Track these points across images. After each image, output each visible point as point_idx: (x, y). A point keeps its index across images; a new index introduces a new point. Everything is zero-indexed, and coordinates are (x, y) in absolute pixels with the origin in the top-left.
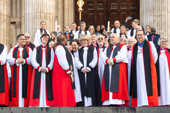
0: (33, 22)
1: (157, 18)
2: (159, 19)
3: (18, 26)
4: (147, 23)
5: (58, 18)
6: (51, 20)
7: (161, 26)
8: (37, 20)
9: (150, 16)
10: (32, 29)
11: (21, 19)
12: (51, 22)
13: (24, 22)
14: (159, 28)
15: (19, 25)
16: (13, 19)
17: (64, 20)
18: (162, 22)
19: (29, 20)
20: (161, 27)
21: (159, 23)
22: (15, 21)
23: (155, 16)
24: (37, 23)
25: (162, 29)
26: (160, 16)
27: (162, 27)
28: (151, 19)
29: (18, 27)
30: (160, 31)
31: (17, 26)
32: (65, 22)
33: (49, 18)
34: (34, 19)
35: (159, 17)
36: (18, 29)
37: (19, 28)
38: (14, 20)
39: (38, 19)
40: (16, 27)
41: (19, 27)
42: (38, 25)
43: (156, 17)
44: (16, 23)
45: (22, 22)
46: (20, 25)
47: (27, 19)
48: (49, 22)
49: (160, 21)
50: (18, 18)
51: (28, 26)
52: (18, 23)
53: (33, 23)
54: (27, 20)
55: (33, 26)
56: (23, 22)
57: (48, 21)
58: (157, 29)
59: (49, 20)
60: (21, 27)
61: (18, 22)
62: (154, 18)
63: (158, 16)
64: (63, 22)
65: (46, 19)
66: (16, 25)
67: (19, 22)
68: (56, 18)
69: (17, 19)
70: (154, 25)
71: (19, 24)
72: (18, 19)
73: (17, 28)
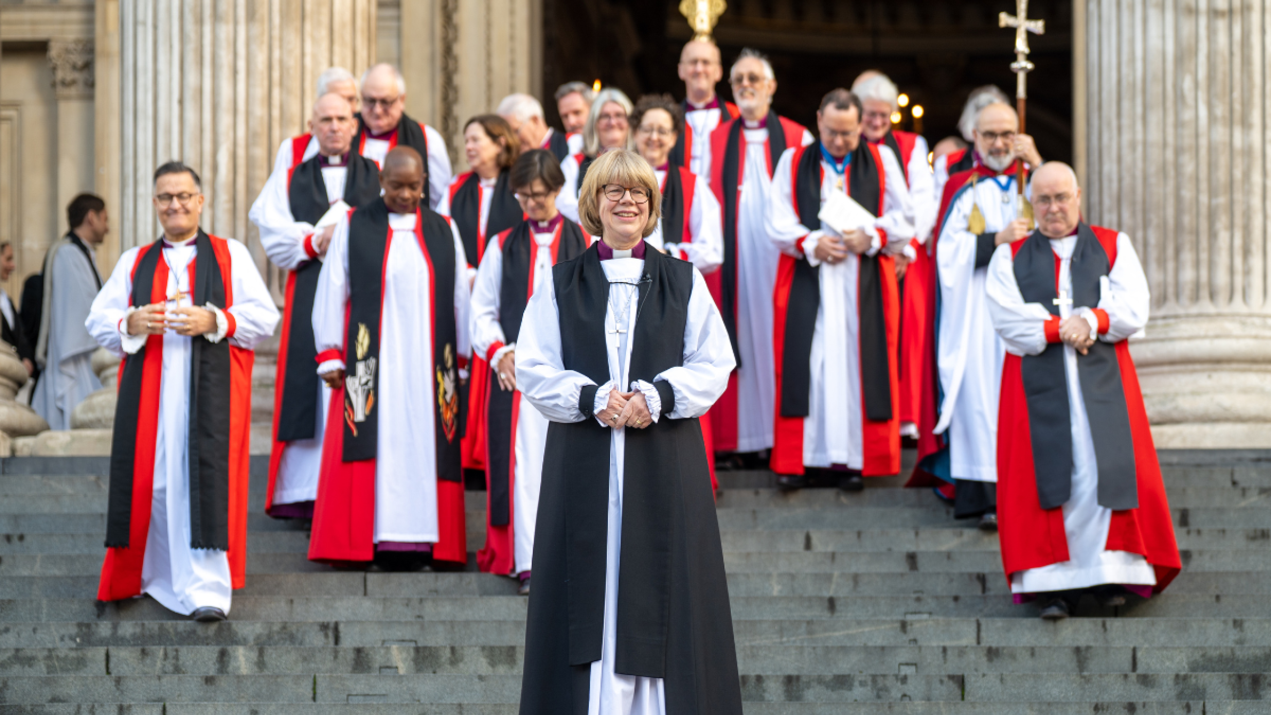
0: (191, 47)
1: (1212, 33)
2: (1222, 39)
3: (70, 76)
4: (1125, 70)
5: (399, 18)
6: (343, 33)
7: (1237, 94)
8: (225, 31)
9: (1153, 14)
10: (181, 102)
11: (90, 22)
12: (337, 48)
13: (114, 44)
14: (1220, 110)
15: (74, 67)
16: (27, 15)
17: (456, 28)
18: (1246, 61)
19: (155, 27)
20: (1237, 107)
21: (1222, 69)
22: (40, 34)
23: (1193, 11)
24: (225, 58)
25: (1246, 125)
26: (1231, 11)
27: (1246, 104)
28: (1164, 37)
29: (64, 84)
30: (1231, 136)
31: (60, 75)
32: (458, 49)
33: (325, 19)
34: (200, 21)
35: (1221, 25)
36: (68, 98)
37: (73, 91)
38: (34, 23)
39: (236, 23)
40: (54, 85)
41: (73, 82)
42: (235, 72)
43: (1203, 21)
44: (54, 51)
45: (99, 47)
46: (88, 66)
47: (140, 17)
48: (325, 44)
49: (1231, 54)
50: (68, 8)
51: (145, 80)
52: (67, 51)
53: (190, 58)
54: (140, 29)
55: (192, 79)
56: (108, 42)
57: (315, 41)
58: (1212, 119)
59: (324, 33)
60: (91, 85)
61: (72, 46)
62: (1187, 27)
63: (1214, 13)
64: (448, 51)
65: (298, 23)
66: (54, 69)
67: (77, 41)
68: (379, 19)
69: (59, 15)
70: (1187, 84)
71: (79, 60)
72: (63, 22)
73: (61, 91)
